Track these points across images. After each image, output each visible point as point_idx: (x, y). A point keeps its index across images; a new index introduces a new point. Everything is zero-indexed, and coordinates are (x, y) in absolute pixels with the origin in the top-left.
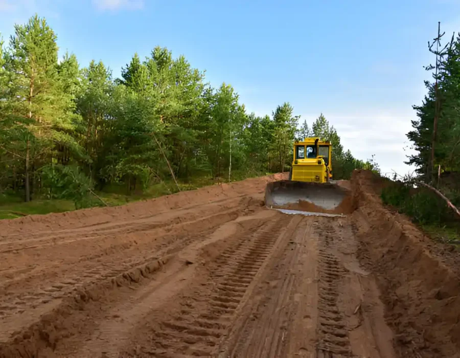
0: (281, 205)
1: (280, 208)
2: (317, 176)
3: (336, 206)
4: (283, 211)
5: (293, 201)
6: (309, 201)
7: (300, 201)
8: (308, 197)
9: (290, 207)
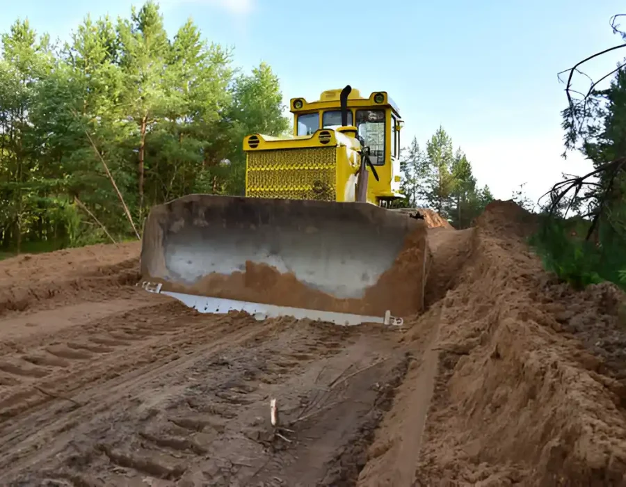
0: (191, 279)
1: (182, 291)
2: (317, 184)
3: (371, 282)
4: (189, 301)
5: (229, 264)
6: (278, 265)
7: (249, 266)
8: (274, 252)
9: (214, 287)
